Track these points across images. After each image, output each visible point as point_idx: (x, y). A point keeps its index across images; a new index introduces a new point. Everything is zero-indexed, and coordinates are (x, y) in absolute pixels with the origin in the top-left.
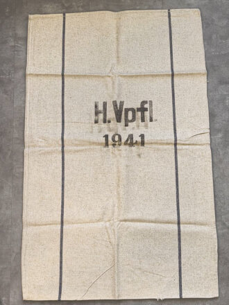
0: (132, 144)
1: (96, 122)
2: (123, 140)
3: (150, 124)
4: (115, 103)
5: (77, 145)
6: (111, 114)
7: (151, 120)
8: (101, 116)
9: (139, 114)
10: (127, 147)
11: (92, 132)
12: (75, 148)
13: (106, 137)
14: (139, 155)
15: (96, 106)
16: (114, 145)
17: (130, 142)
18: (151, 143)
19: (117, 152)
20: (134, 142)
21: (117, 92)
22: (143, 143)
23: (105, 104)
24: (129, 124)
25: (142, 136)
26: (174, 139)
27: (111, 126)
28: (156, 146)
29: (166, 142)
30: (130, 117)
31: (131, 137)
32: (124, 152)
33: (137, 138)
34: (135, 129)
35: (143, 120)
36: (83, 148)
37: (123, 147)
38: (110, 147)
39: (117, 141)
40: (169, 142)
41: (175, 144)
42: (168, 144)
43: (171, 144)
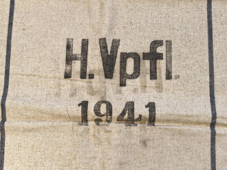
0: (131, 121)
1: (67, 76)
2: (116, 113)
3: (165, 83)
4: (103, 42)
5: (28, 119)
6: (95, 62)
7: (169, 77)
8: (77, 65)
9: (146, 64)
10: (123, 125)
11: (58, 95)
12: (26, 124)
13: (84, 105)
14: (144, 143)
15: (69, 47)
16: (98, 121)
17: (129, 116)
18: (168, 121)
19: (103, 135)
20: (136, 116)
21: (107, 21)
22: (152, 120)
23: (85, 44)
24: (128, 82)
25: (151, 106)
26: (210, 116)
27: (94, 85)
28: (177, 127)
29: (196, 119)
30: (130, 69)
31: (130, 106)
32: (116, 136)
33: (141, 110)
34: (138, 93)
35: (153, 76)
36: (40, 124)
37: (114, 126)
38: (91, 124)
39: (104, 115)
40: (201, 119)
41: (213, 125)
42: (199, 123)
43: (206, 123)
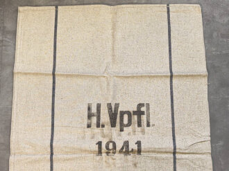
0: (127, 152)
1: (89, 126)
2: (118, 148)
3: (147, 129)
4: (109, 106)
5: (67, 153)
6: (105, 118)
7: (148, 125)
8: (94, 120)
9: (135, 118)
10: (122, 155)
11: (84, 138)
12: (65, 156)
13: (100, 144)
14: (135, 165)
15: (89, 109)
16: (108, 153)
17: (126, 150)
18: (149, 152)
20: (130, 150)
21: (111, 93)
22: (139, 151)
23: (99, 106)
24: (125, 129)
25: (139, 143)
26: (173, 148)
27: (105, 131)
28: (154, 155)
29: (164, 150)
30: (126, 121)
31: (126, 144)
32: (118, 161)
33: (133, 146)
34: (130, 135)
35: (139, 125)
36: (74, 156)
37: (117, 155)
38: (104, 155)
39: (111, 149)
40: (168, 150)
41: (174, 153)
42: (166, 152)
43: (170, 152)
